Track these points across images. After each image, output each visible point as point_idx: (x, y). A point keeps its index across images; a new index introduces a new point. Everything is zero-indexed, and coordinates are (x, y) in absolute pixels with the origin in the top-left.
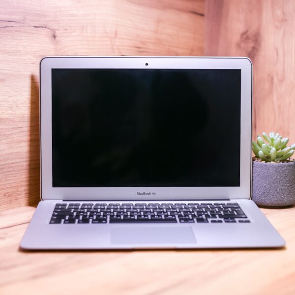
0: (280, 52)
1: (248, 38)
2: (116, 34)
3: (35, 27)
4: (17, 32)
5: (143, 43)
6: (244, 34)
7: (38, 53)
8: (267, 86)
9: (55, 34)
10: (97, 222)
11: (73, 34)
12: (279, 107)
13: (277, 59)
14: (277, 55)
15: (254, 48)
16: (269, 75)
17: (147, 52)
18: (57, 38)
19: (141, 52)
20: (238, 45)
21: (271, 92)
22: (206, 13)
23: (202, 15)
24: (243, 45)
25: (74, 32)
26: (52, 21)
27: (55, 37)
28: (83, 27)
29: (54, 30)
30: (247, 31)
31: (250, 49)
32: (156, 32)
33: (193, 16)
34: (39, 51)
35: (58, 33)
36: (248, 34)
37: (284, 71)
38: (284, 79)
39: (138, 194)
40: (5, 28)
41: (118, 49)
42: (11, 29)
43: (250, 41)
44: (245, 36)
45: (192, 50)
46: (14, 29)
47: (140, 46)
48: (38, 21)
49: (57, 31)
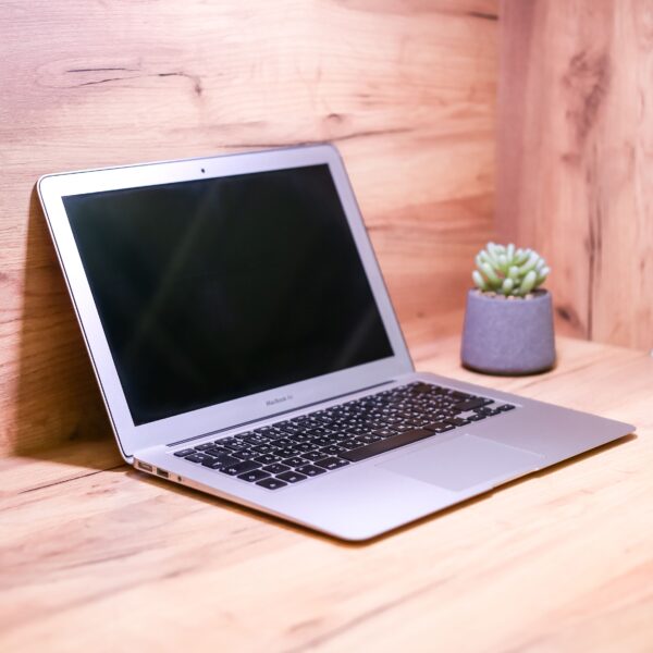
0: (649, 98)
1: (584, 67)
2: (320, 73)
3: (162, 75)
4: (127, 89)
5: (373, 86)
6: (577, 58)
8: (621, 164)
9: (200, 86)
11: (234, 82)
12: (647, 209)
13: (643, 112)
14: (643, 103)
15: (597, 87)
16: (627, 144)
17: (381, 103)
18: (204, 93)
19: (369, 104)
20: (566, 81)
21: (630, 177)
22: (500, 13)
23: (494, 18)
24: (574, 81)
25: (235, 77)
26: (194, 60)
27: (199, 90)
28: (254, 66)
29: (197, 79)
30: (583, 54)
31: (589, 90)
32: (400, 62)
33: (475, 22)
34: (168, 122)
35: (205, 84)
36: (586, 58)
40: (104, 84)
41: (324, 102)
42: (115, 83)
43: (589, 73)
44: (578, 64)
45: (473, 90)
46: (121, 83)
47: (367, 92)
48: (167, 63)
49: (203, 80)
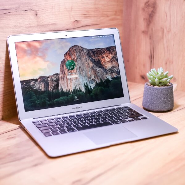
0: (168, 15)
1: (149, 5)
2: (72, 8)
3: (25, 10)
4: (16, 15)
5: (88, 12)
6: (146, 3)
7: (27, 25)
8: (160, 34)
9: (37, 13)
10: (71, 131)
11: (47, 12)
12: (168, 47)
13: (166, 19)
14: (166, 16)
15: (152, 11)
16: (161, 28)
17: (90, 17)
18: (38, 15)
19: (86, 17)
20: (143, 9)
21: (162, 38)
24: (146, 9)
25: (47, 10)
26: (35, 6)
27: (37, 15)
28: (53, 7)
29: (36, 11)
30: (149, 1)
31: (150, 12)
32: (95, 4)
34: (28, 24)
35: (38, 13)
36: (149, 3)
37: (170, 26)
38: (170, 30)
39: (73, 108)
40: (8, 14)
41: (73, 17)
42: (11, 13)
43: (150, 7)
44: (147, 4)
45: (116, 12)
46: (13, 13)
47: (86, 13)
48: (27, 7)
49: (38, 11)
